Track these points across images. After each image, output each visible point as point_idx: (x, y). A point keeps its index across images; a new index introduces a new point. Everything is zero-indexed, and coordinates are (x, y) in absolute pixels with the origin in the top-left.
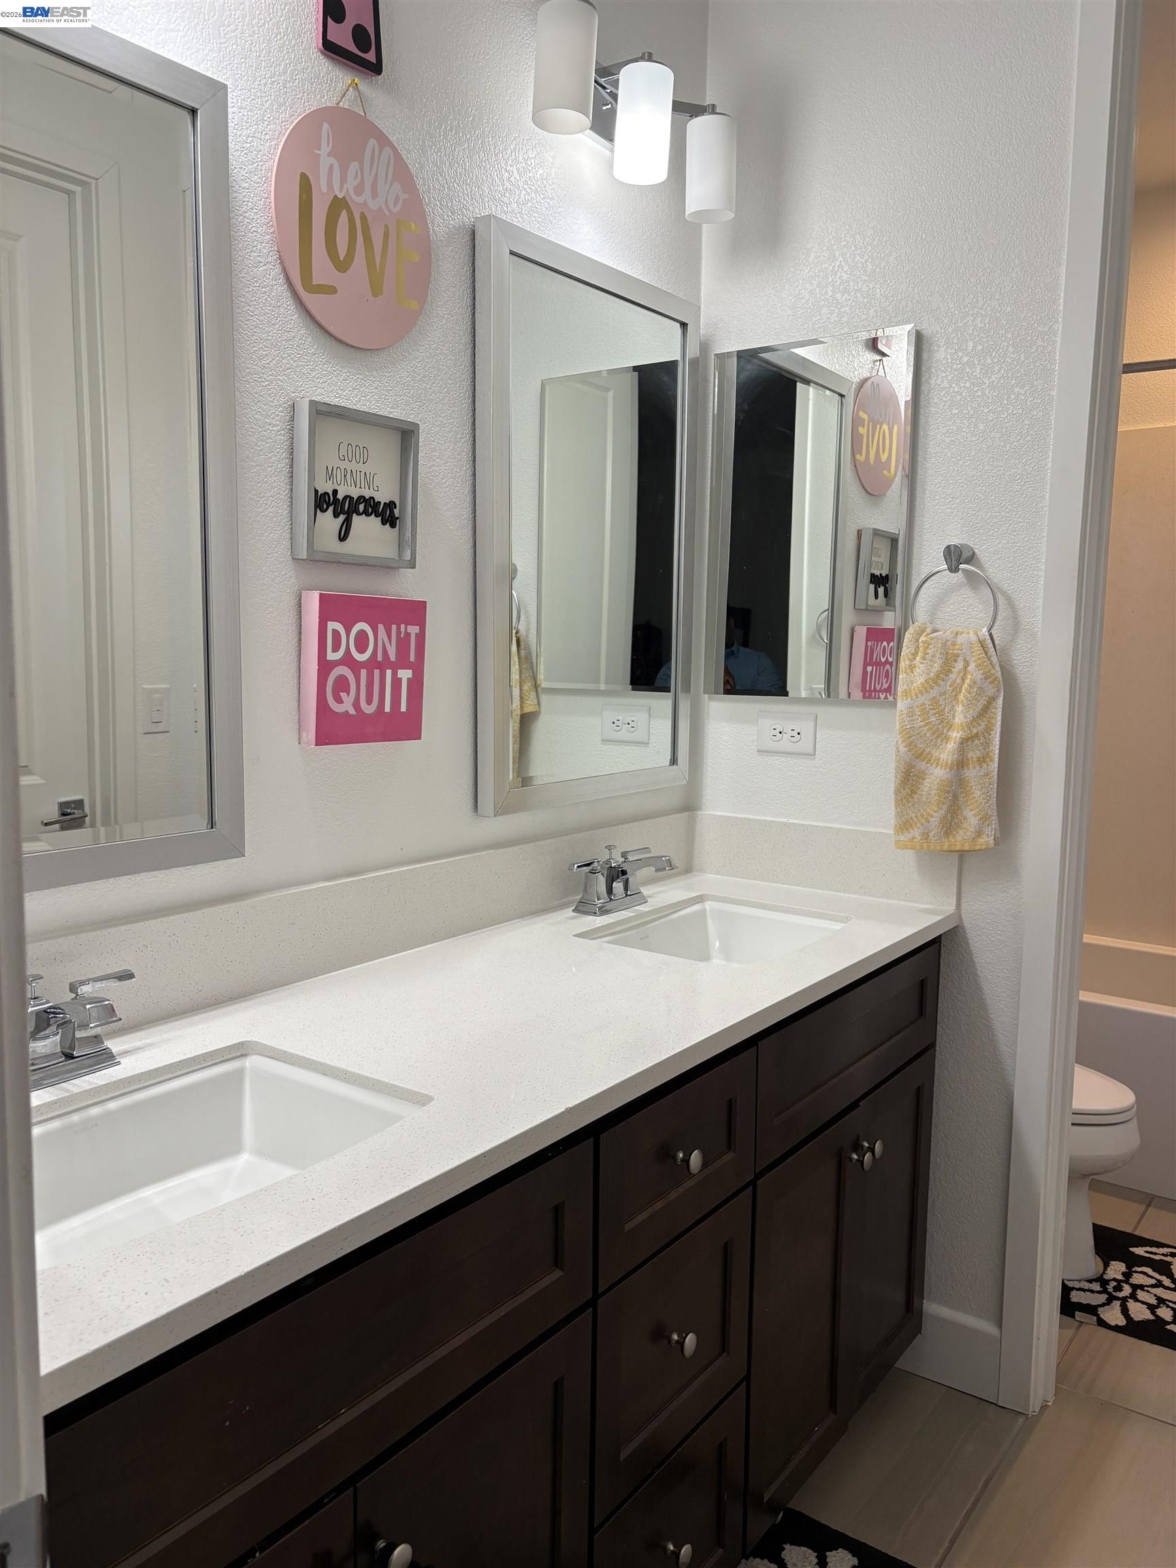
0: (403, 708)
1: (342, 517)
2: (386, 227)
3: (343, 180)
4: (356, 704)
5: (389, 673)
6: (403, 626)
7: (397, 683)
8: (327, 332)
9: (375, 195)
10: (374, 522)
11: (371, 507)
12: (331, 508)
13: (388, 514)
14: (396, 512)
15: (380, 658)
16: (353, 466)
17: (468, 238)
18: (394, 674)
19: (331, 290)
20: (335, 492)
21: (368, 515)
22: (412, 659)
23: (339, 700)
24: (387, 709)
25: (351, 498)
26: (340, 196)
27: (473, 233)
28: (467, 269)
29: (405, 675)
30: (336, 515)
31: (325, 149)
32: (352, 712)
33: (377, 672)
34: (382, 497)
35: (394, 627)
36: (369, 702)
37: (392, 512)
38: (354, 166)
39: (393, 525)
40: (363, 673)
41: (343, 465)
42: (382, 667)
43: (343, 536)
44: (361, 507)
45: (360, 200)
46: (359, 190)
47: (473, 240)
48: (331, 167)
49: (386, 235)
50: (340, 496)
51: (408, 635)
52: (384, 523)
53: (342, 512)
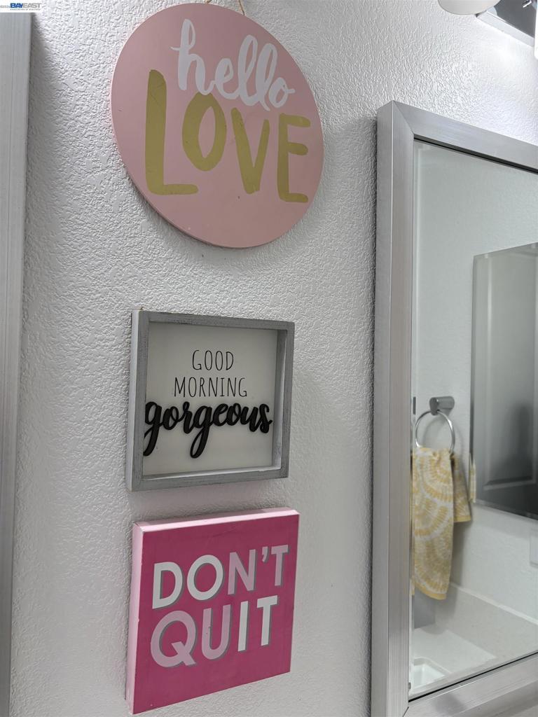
0: (265, 641)
1: (195, 431)
2: (266, 122)
3: (210, 76)
4: (197, 652)
5: (244, 606)
6: (265, 550)
7: (255, 615)
8: (185, 234)
9: (251, 90)
10: (241, 430)
11: (235, 414)
12: (180, 425)
13: (259, 420)
14: (269, 416)
15: (231, 590)
16: (214, 373)
17: (369, 129)
18: (252, 606)
19: (192, 189)
20: (186, 405)
21: (232, 423)
22: (278, 582)
23: (170, 652)
24: (242, 647)
25: (209, 409)
26: (205, 93)
27: (375, 125)
28: (368, 160)
29: (267, 603)
30: (187, 430)
31: (185, 45)
32: (190, 661)
33: (227, 609)
34: (250, 402)
35: (253, 553)
36: (215, 644)
37: (263, 416)
38: (224, 63)
39: (265, 430)
40: (207, 614)
41: (198, 375)
42: (234, 603)
43: (196, 452)
44: (222, 417)
45: (231, 96)
46: (231, 86)
47: (376, 131)
48: (194, 64)
49: (266, 129)
50: (193, 409)
51: (272, 558)
52: (253, 429)
53: (196, 424)
